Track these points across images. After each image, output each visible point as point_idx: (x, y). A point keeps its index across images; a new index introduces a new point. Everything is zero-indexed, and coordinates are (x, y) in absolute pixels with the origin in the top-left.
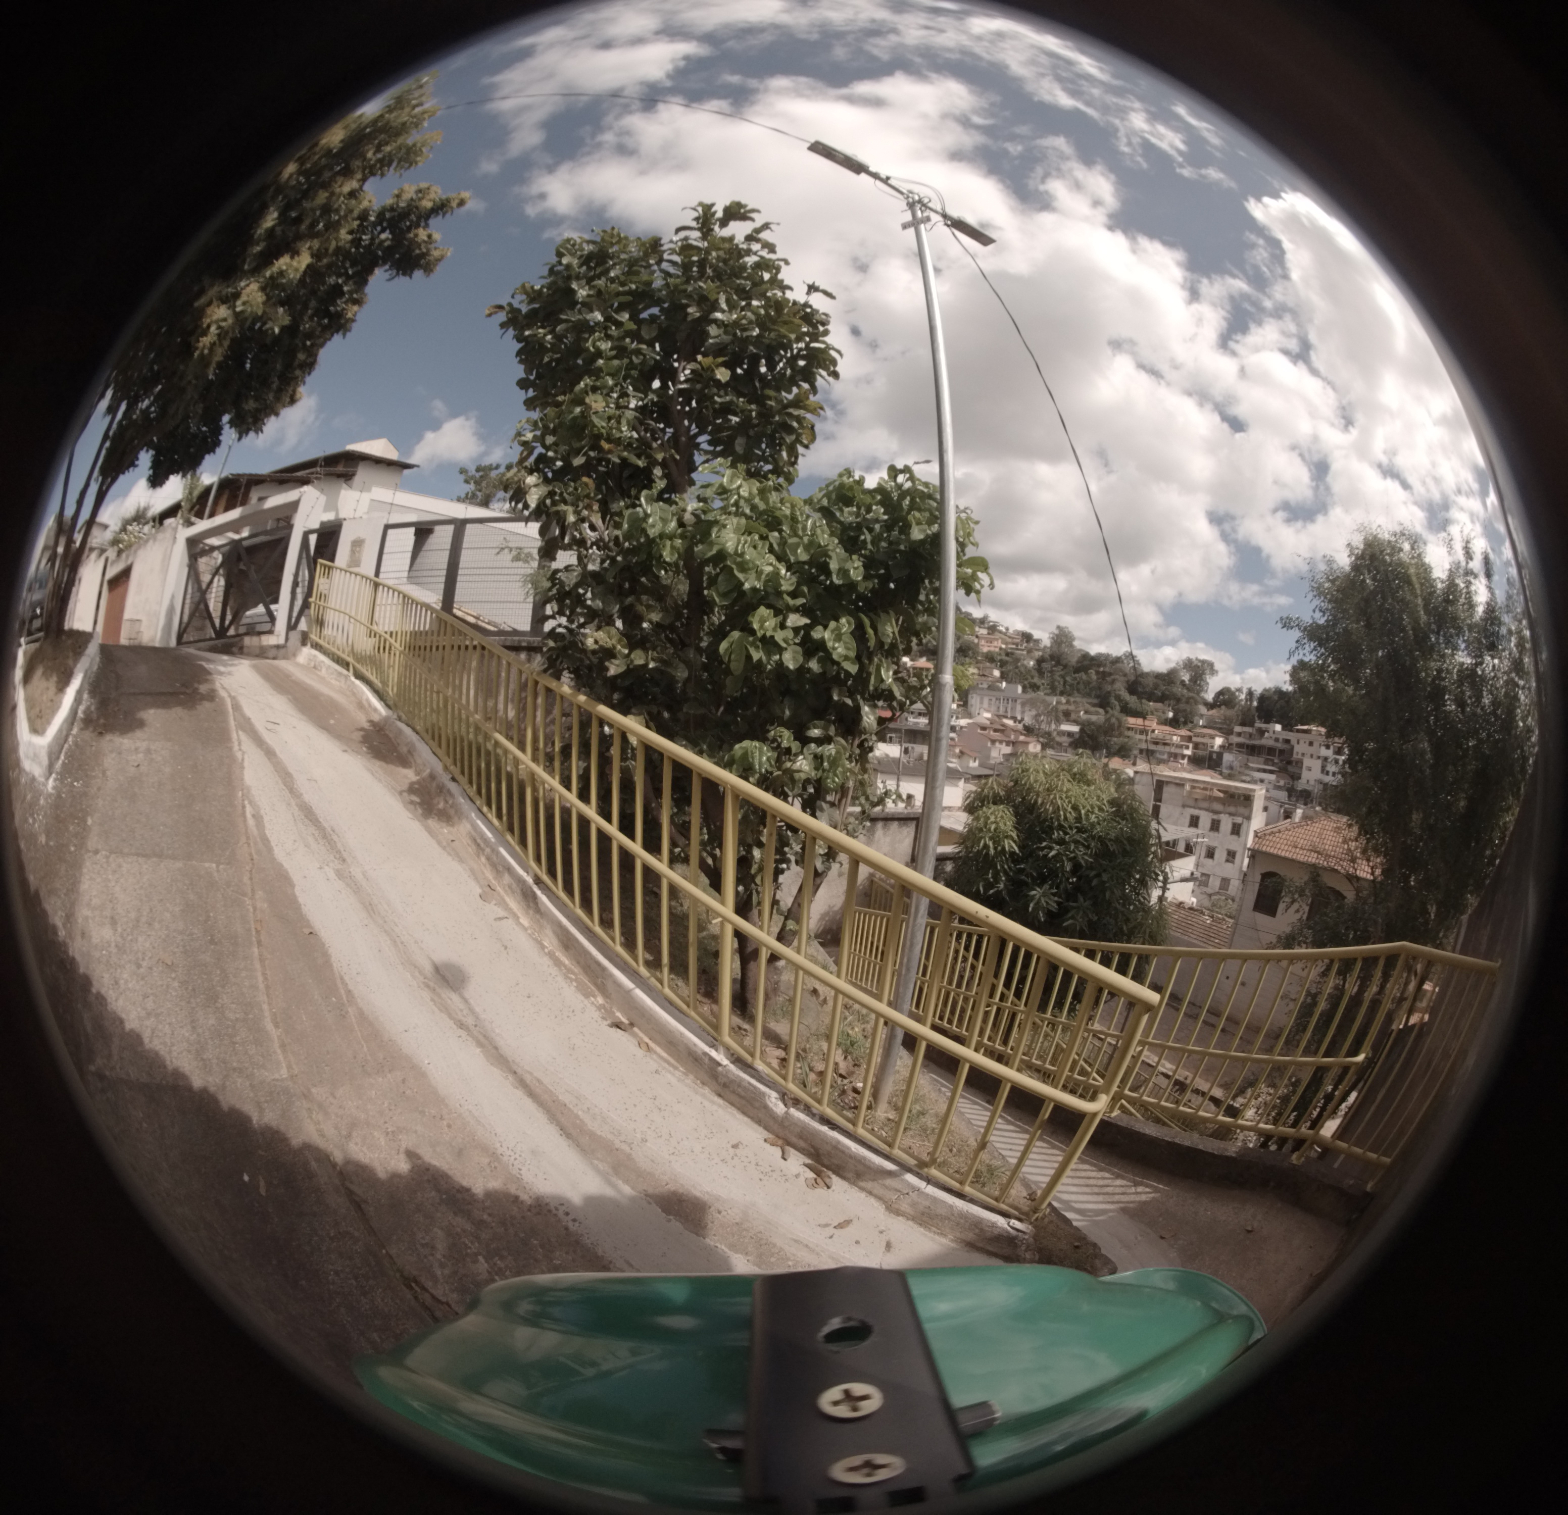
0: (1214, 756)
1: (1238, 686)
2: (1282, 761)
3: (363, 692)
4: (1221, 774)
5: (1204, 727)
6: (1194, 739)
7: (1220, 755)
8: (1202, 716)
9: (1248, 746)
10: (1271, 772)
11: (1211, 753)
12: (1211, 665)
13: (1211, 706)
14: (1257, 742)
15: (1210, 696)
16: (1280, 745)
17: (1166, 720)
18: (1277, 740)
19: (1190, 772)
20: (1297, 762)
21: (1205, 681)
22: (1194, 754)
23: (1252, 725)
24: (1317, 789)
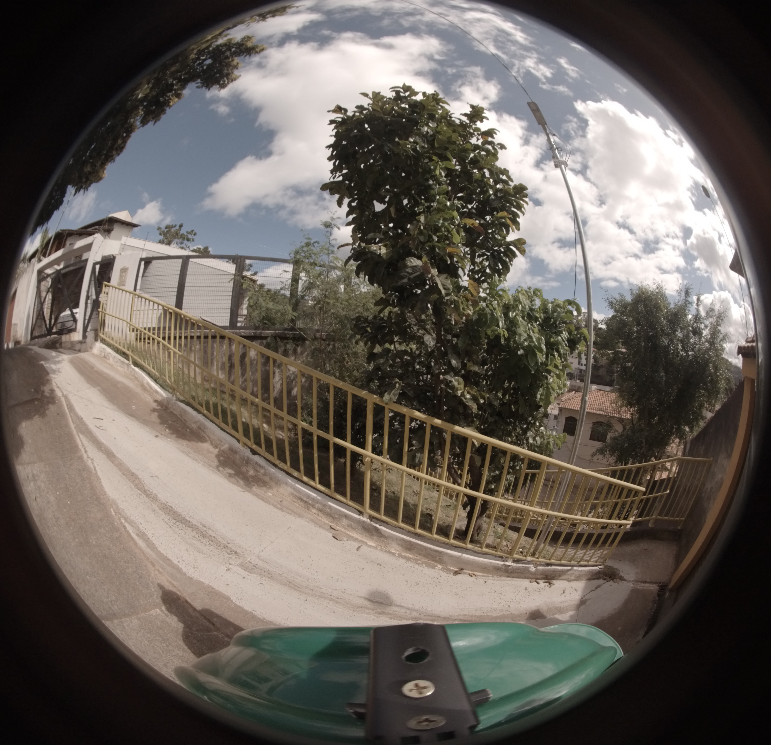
24: (576, 373)
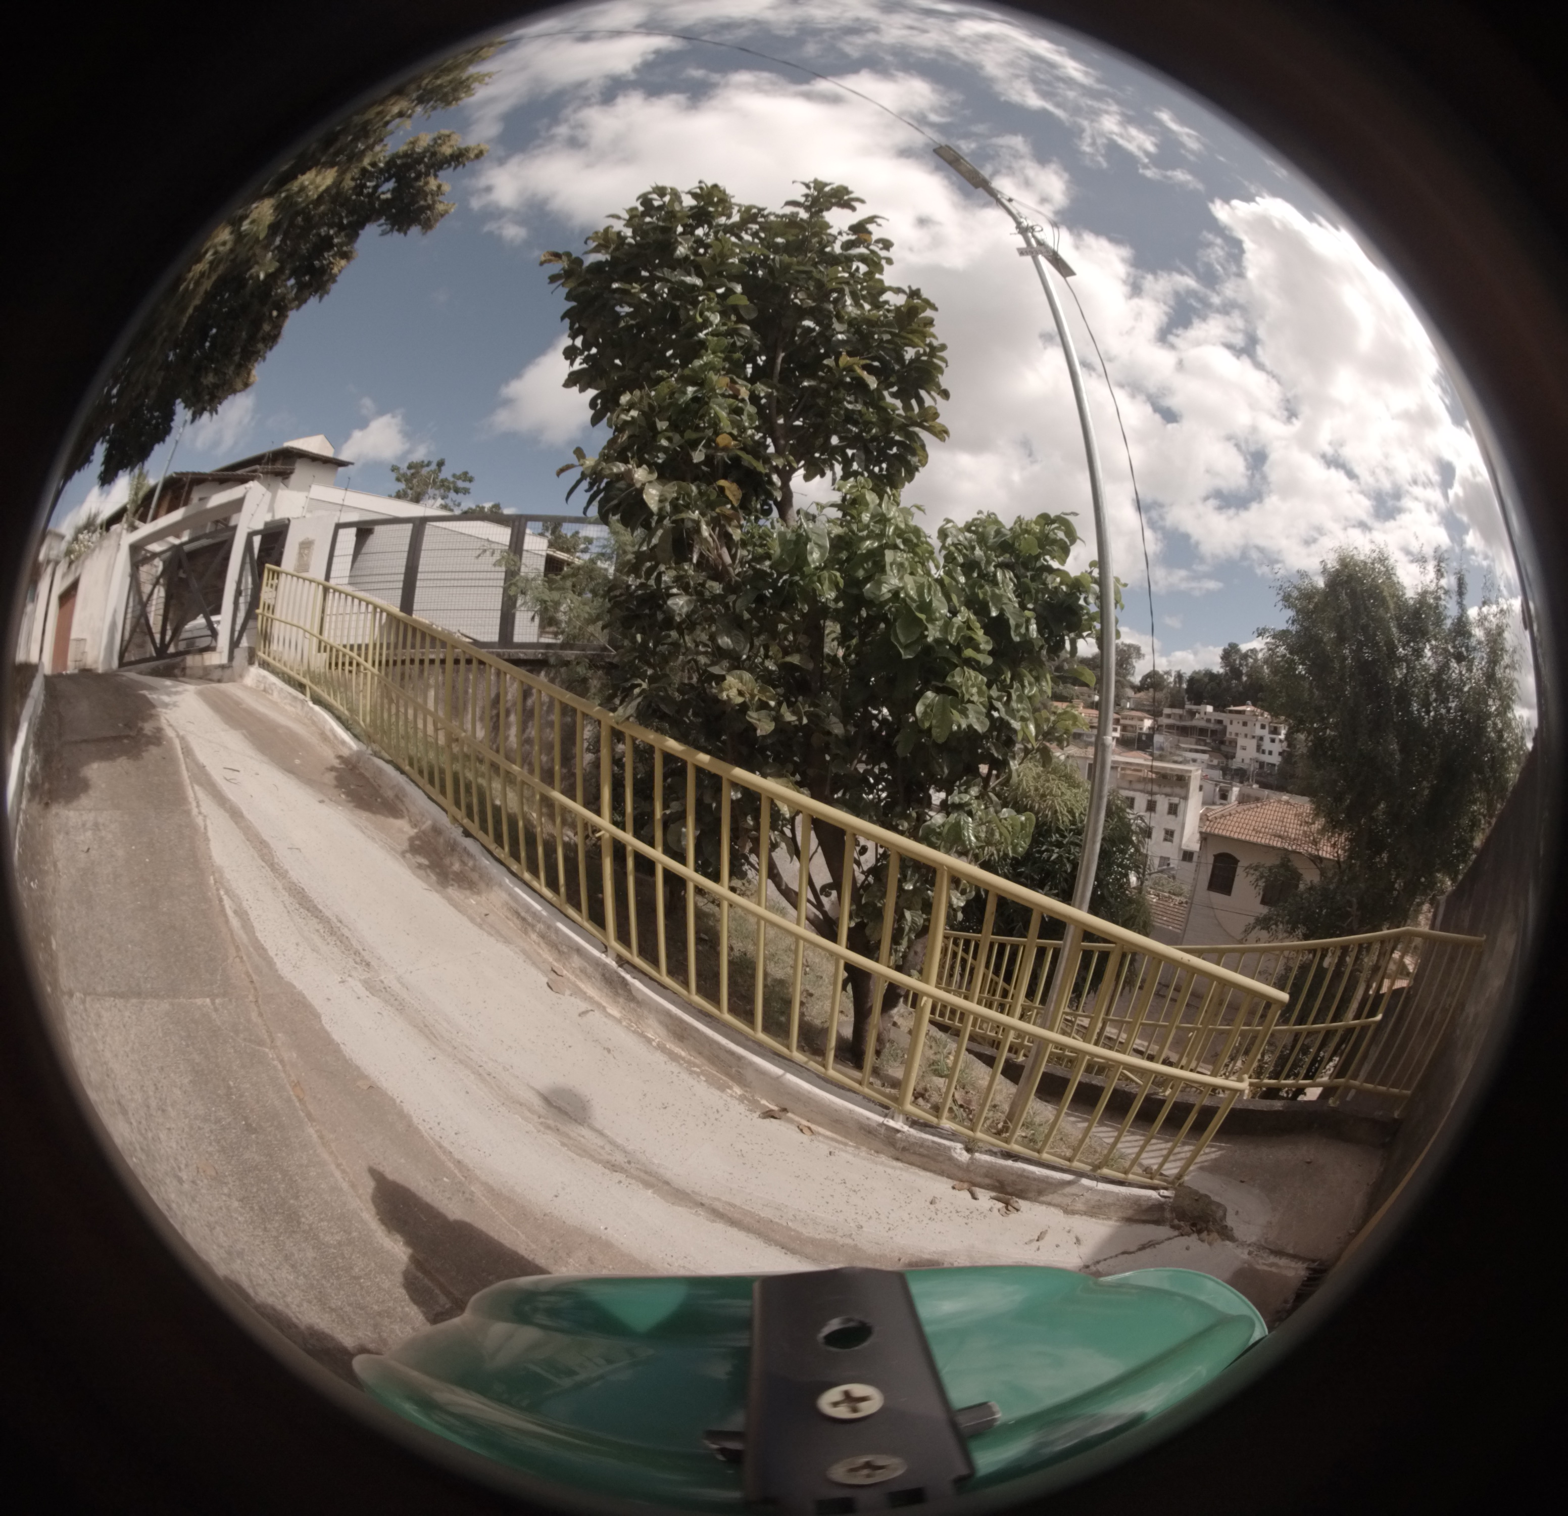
0: (1144, 738)
1: (1167, 669)
2: (1214, 741)
3: (325, 721)
4: (1152, 754)
5: (1132, 709)
6: (1122, 721)
7: (1150, 737)
8: (1129, 699)
9: (1178, 728)
10: (1204, 752)
11: (1140, 735)
12: (1137, 649)
13: (1138, 689)
14: (1187, 723)
15: (1137, 679)
16: (1212, 726)
17: (1093, 703)
18: (1208, 721)
19: (1119, 754)
20: (1230, 742)
21: (1131, 664)
22: (1122, 736)
23: (1182, 706)
24: (1253, 768)
